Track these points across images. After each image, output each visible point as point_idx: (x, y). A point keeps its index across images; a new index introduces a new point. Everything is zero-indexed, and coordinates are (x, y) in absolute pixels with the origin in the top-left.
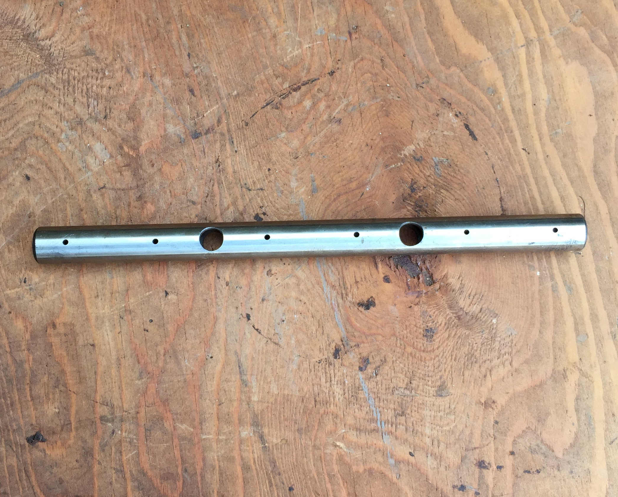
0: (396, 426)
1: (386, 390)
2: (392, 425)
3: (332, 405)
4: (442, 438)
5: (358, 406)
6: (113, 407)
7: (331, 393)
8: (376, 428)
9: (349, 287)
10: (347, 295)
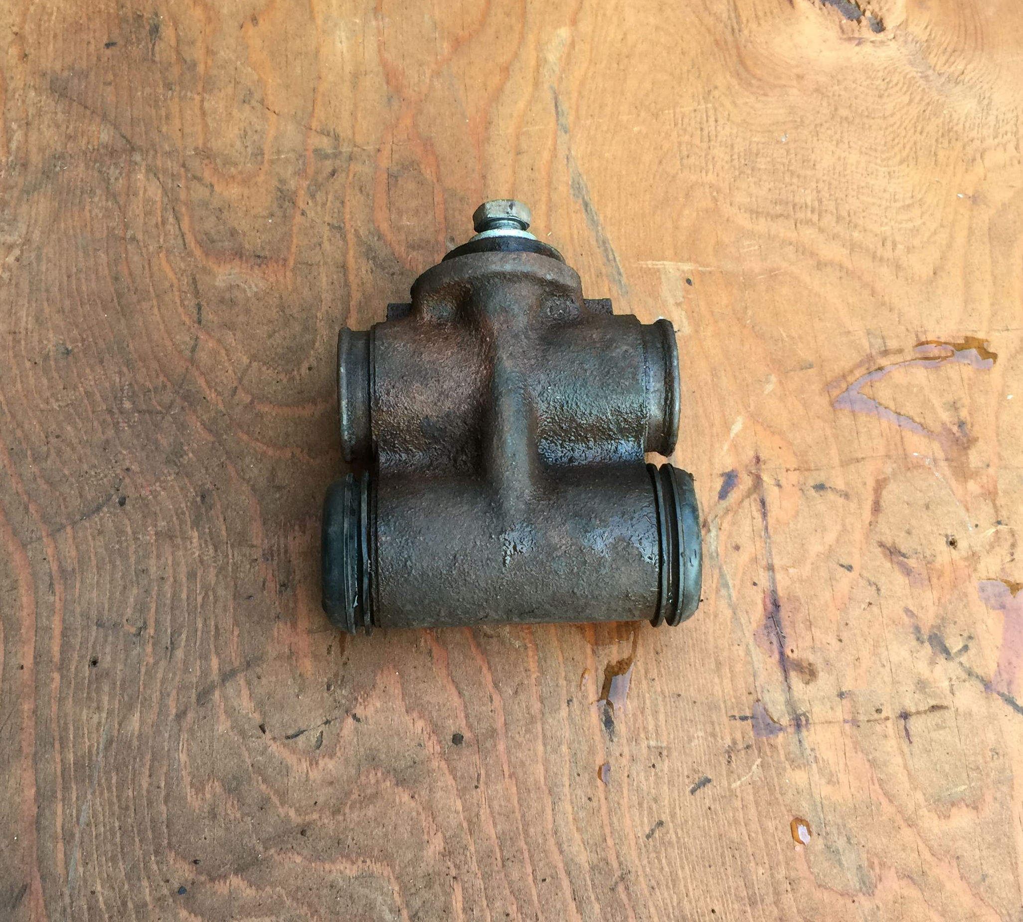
0: (820, 215)
1: (803, 162)
2: (813, 212)
3: (710, 174)
4: (899, 238)
5: (754, 179)
6: (337, 138)
7: (710, 157)
8: (785, 213)
9: (745, 21)
10: (740, 31)
